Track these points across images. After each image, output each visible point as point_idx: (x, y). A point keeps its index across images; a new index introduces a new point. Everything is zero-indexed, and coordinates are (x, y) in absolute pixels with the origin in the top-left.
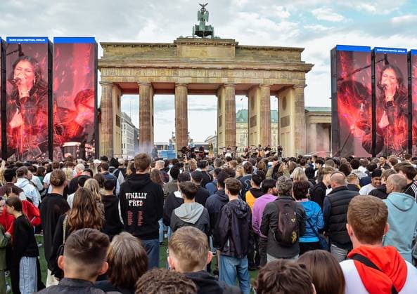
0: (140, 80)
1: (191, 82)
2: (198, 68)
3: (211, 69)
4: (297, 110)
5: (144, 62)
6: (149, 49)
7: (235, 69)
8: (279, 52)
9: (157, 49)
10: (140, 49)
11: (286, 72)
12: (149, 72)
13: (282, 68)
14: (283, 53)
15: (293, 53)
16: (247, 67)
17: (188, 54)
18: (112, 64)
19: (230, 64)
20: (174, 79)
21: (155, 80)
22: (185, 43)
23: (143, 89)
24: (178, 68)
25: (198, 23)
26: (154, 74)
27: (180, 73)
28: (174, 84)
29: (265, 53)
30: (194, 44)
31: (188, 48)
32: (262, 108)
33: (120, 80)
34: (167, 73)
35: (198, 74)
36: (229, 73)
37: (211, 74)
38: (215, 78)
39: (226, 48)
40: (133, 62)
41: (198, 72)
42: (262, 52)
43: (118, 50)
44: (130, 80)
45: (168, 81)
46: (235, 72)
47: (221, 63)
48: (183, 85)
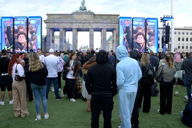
0: (60, 27)
3: (84, 23)
4: (116, 38)
5: (61, 21)
6: (63, 16)
8: (110, 16)
9: (66, 16)
10: (61, 16)
11: (112, 24)
12: (62, 24)
13: (111, 22)
14: (112, 16)
15: (116, 16)
16: (98, 22)
17: (77, 18)
18: (50, 22)
19: (91, 21)
20: (71, 27)
21: (65, 27)
22: (75, 14)
23: (61, 30)
24: (73, 23)
25: (81, 6)
26: (64, 25)
27: (74, 24)
29: (105, 17)
30: (79, 14)
31: (77, 15)
33: (53, 27)
34: (69, 24)
35: (80, 25)
36: (91, 24)
37: (85, 24)
38: (85, 26)
39: (90, 15)
40: (57, 21)
41: (80, 24)
42: (104, 16)
43: (52, 16)
44: (56, 27)
45: (70, 27)
46: (93, 24)
47: (88, 21)
48: (75, 29)
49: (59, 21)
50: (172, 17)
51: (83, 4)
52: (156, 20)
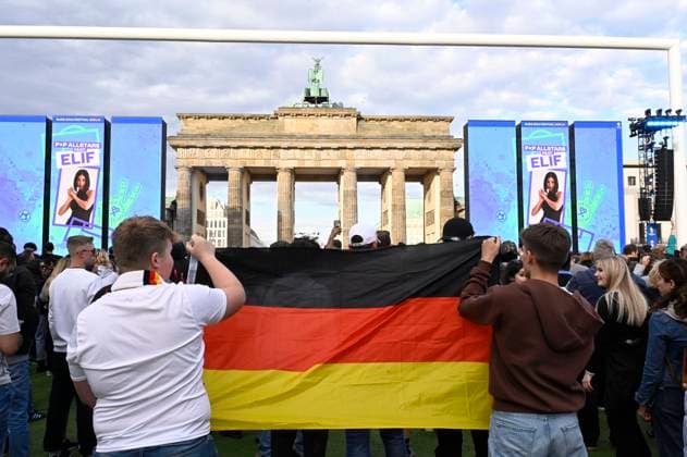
0: (229, 163)
1: (296, 166)
2: (305, 148)
3: (323, 149)
4: (443, 203)
5: (234, 140)
6: (241, 122)
7: (355, 148)
8: (418, 123)
11: (426, 151)
12: (240, 154)
13: (421, 145)
14: (425, 123)
15: (439, 124)
16: (373, 145)
17: (293, 130)
18: (192, 143)
19: (349, 142)
20: (273, 163)
21: (249, 164)
22: (288, 114)
23: (234, 175)
24: (279, 148)
25: (309, 86)
26: (247, 156)
27: (283, 154)
28: (274, 168)
29: (398, 126)
30: (301, 115)
31: (293, 120)
32: (394, 200)
33: (203, 164)
34: (266, 154)
35: (306, 155)
36: (348, 154)
37: (324, 154)
38: (328, 160)
39: (345, 121)
40: (219, 140)
41: (306, 152)
42: (395, 123)
43: (200, 123)
44: (216, 163)
45: (267, 166)
46: (356, 152)
47: (336, 138)
48: (286, 170)
49: (226, 140)
50: (682, 114)
51: (316, 81)
52: (614, 130)
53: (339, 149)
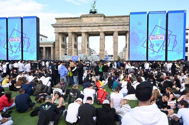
0: (68, 31)
1: (86, 31)
2: (89, 26)
3: (94, 26)
5: (69, 24)
6: (72, 19)
9: (75, 19)
10: (69, 20)
11: (124, 26)
12: (71, 28)
13: (122, 24)
14: (124, 18)
16: (108, 24)
17: (86, 21)
18: (58, 26)
19: (101, 24)
21: (73, 31)
22: (84, 17)
23: (70, 34)
24: (81, 26)
25: (92, 8)
26: (73, 29)
27: (83, 28)
28: (81, 32)
30: (88, 17)
31: (86, 18)
33: (61, 31)
34: (78, 28)
35: (89, 28)
36: (101, 27)
37: (94, 28)
38: (96, 30)
39: (100, 18)
40: (65, 25)
42: (115, 18)
43: (61, 20)
44: (65, 31)
45: (78, 31)
46: (103, 27)
47: (98, 24)
48: (84, 33)
49: (67, 24)
51: (94, 7)
53: (98, 26)
